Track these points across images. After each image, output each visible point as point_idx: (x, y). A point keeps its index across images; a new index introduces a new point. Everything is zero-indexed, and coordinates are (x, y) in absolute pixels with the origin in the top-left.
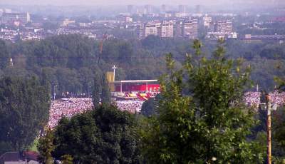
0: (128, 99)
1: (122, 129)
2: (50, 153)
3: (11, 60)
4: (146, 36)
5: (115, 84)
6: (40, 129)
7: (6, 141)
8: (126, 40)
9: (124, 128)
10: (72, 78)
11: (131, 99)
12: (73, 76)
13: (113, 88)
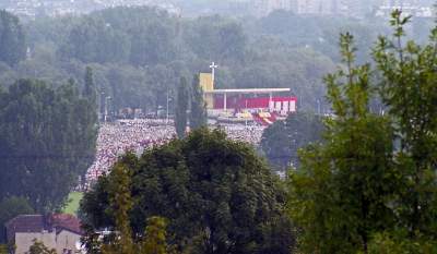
0: (236, 123)
1: (233, 176)
2: (125, 213)
3: (28, 50)
4: (270, 11)
5: (215, 95)
6: (80, 173)
7: (19, 195)
8: (234, 17)
9: (236, 174)
10: (137, 83)
11: (243, 123)
12: (140, 79)
13: (210, 102)
